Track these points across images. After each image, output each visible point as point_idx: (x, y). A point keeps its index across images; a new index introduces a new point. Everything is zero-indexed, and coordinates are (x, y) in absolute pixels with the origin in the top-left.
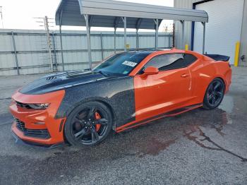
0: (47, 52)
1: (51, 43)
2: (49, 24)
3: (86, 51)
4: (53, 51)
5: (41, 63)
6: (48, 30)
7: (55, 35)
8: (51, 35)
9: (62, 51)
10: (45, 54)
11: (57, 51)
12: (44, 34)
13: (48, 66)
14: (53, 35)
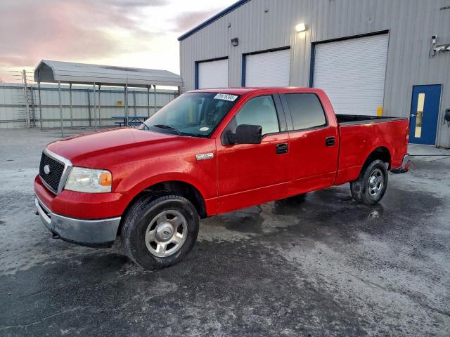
0: (23, 106)
1: (29, 97)
2: (27, 78)
3: (58, 106)
4: (30, 106)
5: (17, 118)
6: (26, 84)
7: (34, 89)
8: (29, 88)
9: (41, 106)
10: (21, 109)
11: (36, 106)
12: (21, 88)
13: (25, 121)
14: (31, 89)
